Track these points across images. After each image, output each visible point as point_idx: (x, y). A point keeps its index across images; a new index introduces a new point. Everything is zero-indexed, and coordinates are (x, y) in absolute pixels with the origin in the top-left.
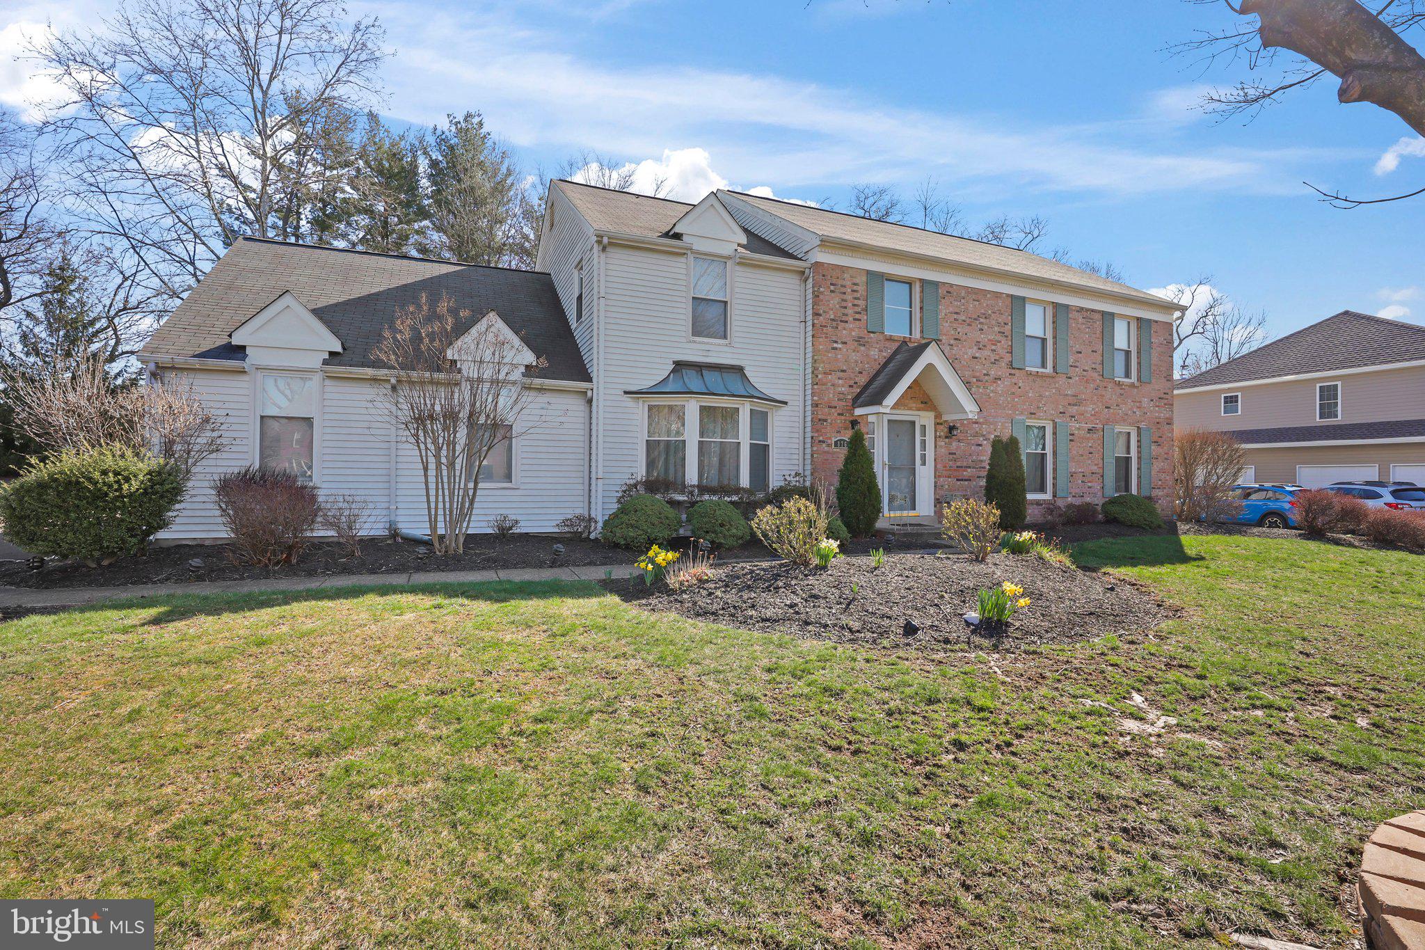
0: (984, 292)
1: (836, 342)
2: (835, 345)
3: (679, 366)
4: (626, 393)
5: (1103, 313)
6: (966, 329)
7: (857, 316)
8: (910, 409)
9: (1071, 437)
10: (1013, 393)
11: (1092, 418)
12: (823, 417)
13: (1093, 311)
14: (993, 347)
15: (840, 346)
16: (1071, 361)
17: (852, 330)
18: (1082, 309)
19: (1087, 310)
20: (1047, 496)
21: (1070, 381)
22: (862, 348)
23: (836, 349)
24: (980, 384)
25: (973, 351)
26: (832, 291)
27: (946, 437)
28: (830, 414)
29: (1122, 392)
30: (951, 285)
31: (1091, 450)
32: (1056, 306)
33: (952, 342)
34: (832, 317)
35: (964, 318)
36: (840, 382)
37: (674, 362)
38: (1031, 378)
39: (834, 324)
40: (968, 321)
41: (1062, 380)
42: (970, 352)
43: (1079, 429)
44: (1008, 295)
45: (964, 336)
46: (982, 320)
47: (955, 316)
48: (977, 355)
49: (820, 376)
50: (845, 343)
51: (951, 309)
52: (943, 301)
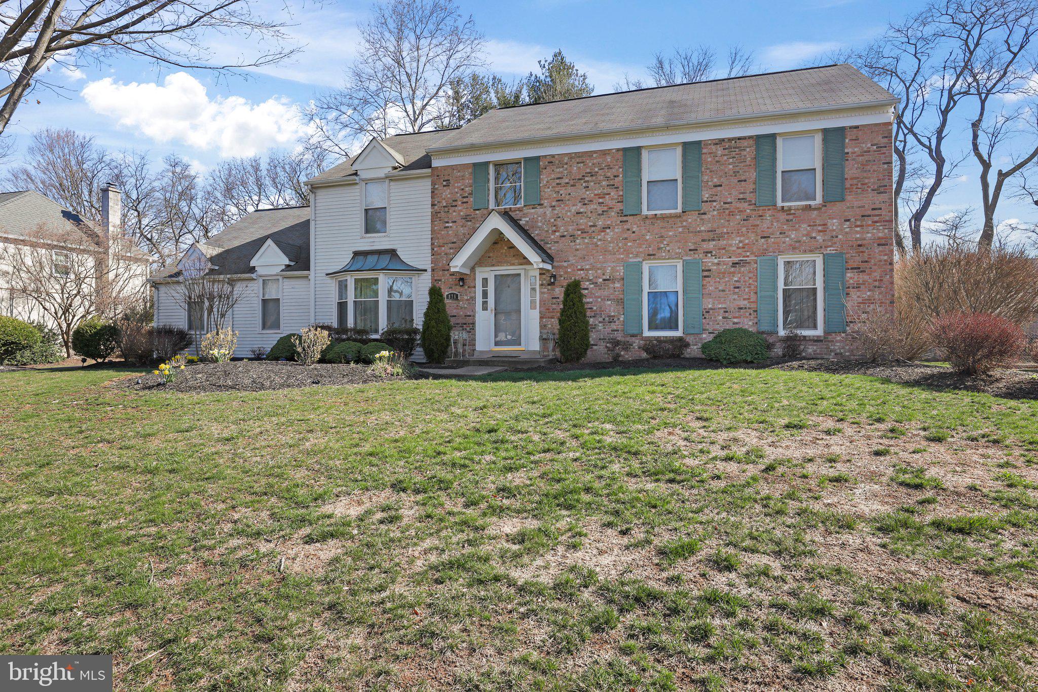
0: (590, 154)
1: (447, 222)
2: (447, 225)
3: (356, 254)
4: (327, 274)
5: (758, 138)
6: (570, 189)
7: (465, 200)
8: (513, 264)
9: (706, 273)
10: (626, 239)
11: (740, 251)
12: (438, 278)
13: (739, 139)
14: (601, 200)
15: (451, 225)
16: (706, 196)
17: (461, 211)
18: (723, 140)
19: (730, 140)
20: (678, 333)
21: (703, 217)
22: (469, 223)
23: (448, 227)
24: (584, 235)
25: (579, 207)
26: (444, 186)
27: (549, 285)
28: (443, 275)
29: (791, 217)
30: (553, 156)
31: (737, 284)
32: (686, 145)
33: (553, 204)
34: (445, 204)
35: (567, 181)
36: (452, 251)
37: (353, 252)
38: (647, 222)
39: (446, 209)
40: (572, 182)
41: (691, 218)
42: (574, 209)
43: (718, 264)
44: (618, 150)
45: (567, 197)
46: (587, 179)
47: (558, 181)
48: (582, 210)
49: (435, 249)
50: (455, 222)
51: (553, 176)
52: (544, 171)
